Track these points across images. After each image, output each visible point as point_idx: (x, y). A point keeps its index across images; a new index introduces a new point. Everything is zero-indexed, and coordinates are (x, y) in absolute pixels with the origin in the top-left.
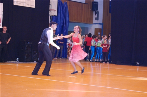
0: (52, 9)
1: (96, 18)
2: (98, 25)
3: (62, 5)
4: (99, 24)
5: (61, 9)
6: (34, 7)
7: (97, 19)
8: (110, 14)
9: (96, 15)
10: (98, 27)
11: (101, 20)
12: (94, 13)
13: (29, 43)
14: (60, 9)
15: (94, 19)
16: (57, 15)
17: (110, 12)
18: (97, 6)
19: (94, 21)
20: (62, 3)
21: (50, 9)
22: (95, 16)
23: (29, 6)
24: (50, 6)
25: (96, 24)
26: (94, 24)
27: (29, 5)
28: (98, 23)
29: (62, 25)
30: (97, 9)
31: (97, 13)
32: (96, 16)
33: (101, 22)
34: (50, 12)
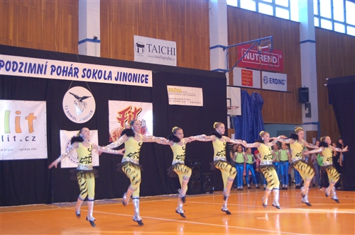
0: (233, 105)
1: (306, 114)
2: (311, 125)
3: (249, 98)
4: (313, 123)
5: (248, 105)
6: (201, 105)
7: (309, 115)
8: (331, 106)
9: (307, 109)
10: (311, 128)
11: (315, 117)
12: (303, 106)
13: (196, 163)
14: (245, 104)
15: (304, 115)
16: (240, 114)
17: (330, 103)
18: (307, 94)
19: (305, 120)
20: (248, 95)
21: (228, 105)
22: (305, 112)
23: (194, 105)
24: (228, 101)
25: (308, 124)
26: (304, 124)
27: (193, 102)
28: (311, 121)
29: (250, 129)
30: (308, 100)
31: (308, 106)
32: (307, 112)
33: (317, 121)
34: (228, 110)
